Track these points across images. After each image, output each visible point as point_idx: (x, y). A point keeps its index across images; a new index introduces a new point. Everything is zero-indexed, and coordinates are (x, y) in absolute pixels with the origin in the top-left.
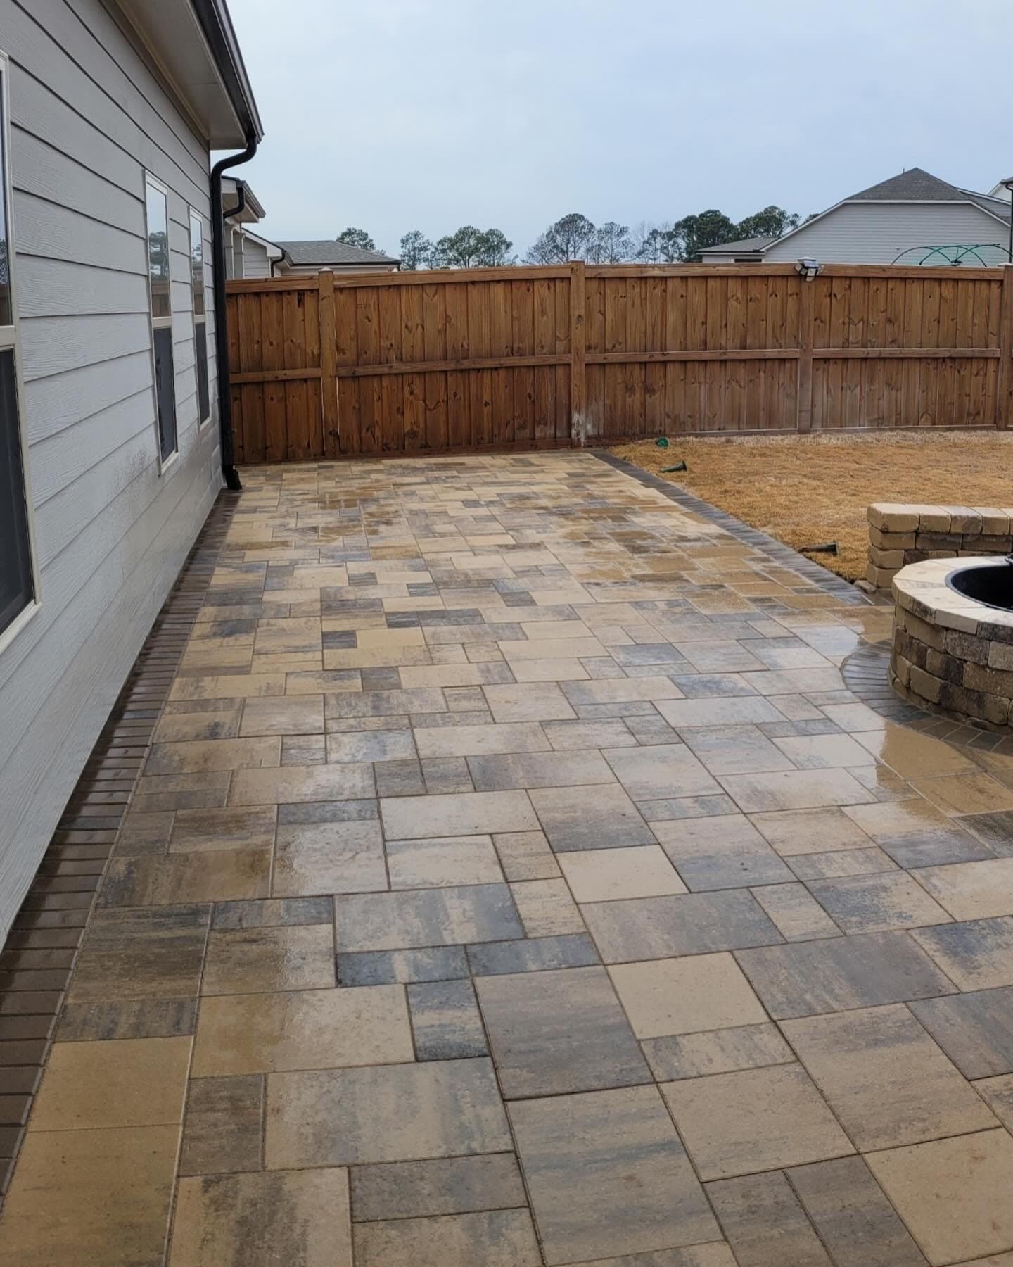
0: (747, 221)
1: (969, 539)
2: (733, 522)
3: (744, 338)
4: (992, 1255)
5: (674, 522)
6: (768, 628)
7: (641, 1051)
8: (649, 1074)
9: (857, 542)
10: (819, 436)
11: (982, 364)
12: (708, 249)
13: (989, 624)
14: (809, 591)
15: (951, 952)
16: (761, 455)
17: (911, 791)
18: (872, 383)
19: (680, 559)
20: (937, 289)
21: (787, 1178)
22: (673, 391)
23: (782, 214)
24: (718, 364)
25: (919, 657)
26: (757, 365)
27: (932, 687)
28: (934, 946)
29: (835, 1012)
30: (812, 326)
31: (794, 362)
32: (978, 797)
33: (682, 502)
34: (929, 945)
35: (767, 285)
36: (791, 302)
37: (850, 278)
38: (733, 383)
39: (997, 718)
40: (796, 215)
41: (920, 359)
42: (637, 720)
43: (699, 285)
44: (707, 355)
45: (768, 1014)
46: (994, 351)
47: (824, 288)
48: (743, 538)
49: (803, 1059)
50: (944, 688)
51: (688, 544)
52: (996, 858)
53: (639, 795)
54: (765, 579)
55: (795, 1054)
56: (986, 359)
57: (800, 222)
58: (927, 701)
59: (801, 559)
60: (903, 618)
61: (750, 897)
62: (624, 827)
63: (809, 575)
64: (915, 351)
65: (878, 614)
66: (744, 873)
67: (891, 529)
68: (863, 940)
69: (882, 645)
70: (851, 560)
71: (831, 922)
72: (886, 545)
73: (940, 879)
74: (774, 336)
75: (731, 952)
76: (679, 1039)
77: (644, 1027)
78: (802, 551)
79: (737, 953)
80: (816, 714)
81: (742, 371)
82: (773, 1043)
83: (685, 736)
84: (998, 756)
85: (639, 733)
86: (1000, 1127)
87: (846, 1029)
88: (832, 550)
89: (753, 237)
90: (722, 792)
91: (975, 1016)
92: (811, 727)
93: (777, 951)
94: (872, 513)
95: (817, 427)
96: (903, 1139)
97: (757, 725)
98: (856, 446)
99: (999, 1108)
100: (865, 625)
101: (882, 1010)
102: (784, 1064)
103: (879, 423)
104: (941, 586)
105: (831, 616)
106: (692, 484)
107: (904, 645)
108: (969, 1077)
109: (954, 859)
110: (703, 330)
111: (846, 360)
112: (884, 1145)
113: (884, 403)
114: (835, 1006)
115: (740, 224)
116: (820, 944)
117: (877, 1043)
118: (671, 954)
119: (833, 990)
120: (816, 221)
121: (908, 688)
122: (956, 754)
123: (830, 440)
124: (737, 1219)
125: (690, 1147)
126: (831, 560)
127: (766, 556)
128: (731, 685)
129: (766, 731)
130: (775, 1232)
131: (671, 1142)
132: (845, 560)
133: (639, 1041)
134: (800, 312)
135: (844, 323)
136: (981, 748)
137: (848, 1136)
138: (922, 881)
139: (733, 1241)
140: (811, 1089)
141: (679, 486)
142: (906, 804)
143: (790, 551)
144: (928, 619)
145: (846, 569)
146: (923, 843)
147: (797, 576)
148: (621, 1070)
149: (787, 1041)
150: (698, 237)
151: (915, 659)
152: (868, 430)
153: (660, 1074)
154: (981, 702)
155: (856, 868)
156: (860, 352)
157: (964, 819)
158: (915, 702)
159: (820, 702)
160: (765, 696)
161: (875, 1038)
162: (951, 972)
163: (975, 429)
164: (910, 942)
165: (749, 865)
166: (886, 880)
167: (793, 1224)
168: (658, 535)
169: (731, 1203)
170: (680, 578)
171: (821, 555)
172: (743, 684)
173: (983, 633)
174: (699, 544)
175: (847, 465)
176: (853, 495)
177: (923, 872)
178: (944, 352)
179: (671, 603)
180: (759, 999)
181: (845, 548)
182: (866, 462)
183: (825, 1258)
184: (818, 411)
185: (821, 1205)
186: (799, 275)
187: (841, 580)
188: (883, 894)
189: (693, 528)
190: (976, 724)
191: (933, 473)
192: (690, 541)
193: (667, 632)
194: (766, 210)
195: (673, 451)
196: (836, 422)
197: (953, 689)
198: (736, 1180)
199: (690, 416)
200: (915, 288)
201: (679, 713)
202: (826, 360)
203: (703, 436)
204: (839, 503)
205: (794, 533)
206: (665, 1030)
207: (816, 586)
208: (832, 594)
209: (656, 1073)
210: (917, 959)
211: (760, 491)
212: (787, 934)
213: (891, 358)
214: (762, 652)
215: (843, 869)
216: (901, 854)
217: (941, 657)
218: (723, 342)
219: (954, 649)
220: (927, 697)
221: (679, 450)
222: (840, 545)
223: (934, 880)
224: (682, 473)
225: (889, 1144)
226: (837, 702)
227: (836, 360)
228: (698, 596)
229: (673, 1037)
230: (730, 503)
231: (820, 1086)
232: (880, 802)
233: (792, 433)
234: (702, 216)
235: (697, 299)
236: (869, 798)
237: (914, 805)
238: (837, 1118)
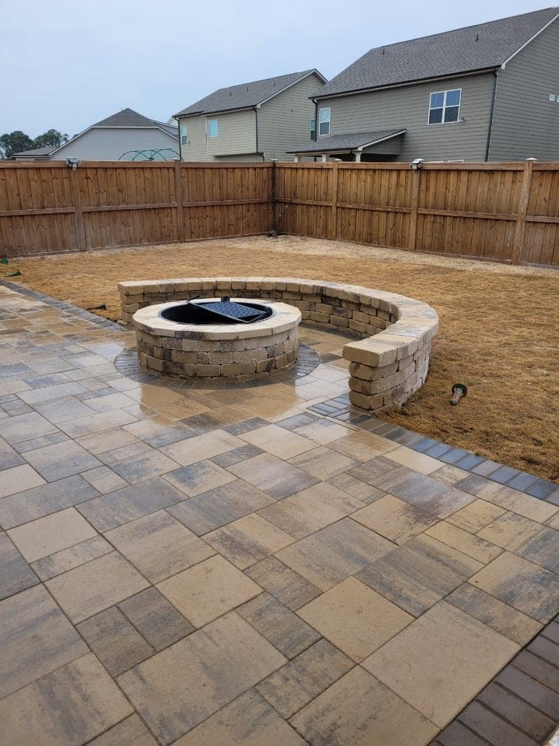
0: (39, 138)
1: (169, 294)
2: (49, 299)
3: (43, 202)
4: (223, 615)
5: (16, 302)
6: (74, 348)
7: (32, 568)
8: (37, 579)
9: (116, 302)
10: (91, 252)
11: (169, 210)
12: (19, 154)
13: (180, 332)
14: (94, 328)
15: (183, 481)
16: (62, 264)
17: (154, 413)
18: (115, 224)
19: (22, 321)
20: (142, 173)
21: (119, 608)
22: (6, 233)
23: (59, 134)
24: (29, 218)
25: (151, 351)
26: (52, 217)
27: (159, 364)
28: (175, 480)
29: (131, 521)
30: (79, 196)
31: (72, 215)
32: (186, 410)
33: (20, 291)
34: (172, 480)
35: (51, 173)
36: (66, 182)
37: (96, 168)
38: (40, 227)
39: (191, 373)
40: (66, 135)
41: (138, 210)
42: (8, 404)
43: (12, 173)
44: (22, 212)
45: (97, 531)
46: (175, 204)
47: (83, 174)
48: (56, 307)
49: (118, 548)
50: (164, 363)
51: (26, 313)
52: (198, 435)
53: (13, 441)
54: (71, 325)
55: (113, 546)
56: (171, 208)
57: (69, 138)
58: (158, 371)
59: (88, 313)
60: (140, 334)
61: (80, 478)
62: (7, 458)
63: (94, 321)
64: (135, 206)
65: (130, 335)
66: (76, 467)
67: (131, 294)
68: (141, 485)
69: (133, 349)
70: (114, 311)
71: (123, 481)
72: (129, 302)
73: (173, 450)
74: (59, 201)
75: (74, 506)
76: (52, 557)
77: (31, 556)
78: (88, 309)
79: (77, 506)
80: (104, 386)
81: (44, 220)
82: (102, 545)
83: (37, 407)
84: (194, 390)
85: (10, 410)
86: (216, 554)
87: (137, 528)
88: (103, 307)
89: (44, 147)
90: (59, 431)
91: (197, 507)
92: (102, 392)
93: (98, 501)
94: (120, 287)
95: (90, 247)
96: (173, 572)
97: (73, 396)
98: (111, 256)
99: (215, 545)
100: (125, 341)
101: (154, 515)
102: (108, 553)
103: (122, 244)
104: (156, 317)
105: (107, 339)
106: (25, 281)
107: (143, 347)
108: (199, 535)
109: (178, 439)
110: (18, 200)
111: (100, 212)
112: (164, 578)
113: (122, 233)
114: (131, 519)
115: (36, 139)
116: (119, 492)
117: (153, 531)
118: (42, 515)
119: (128, 511)
120: (77, 138)
121: (148, 367)
122: (174, 393)
123: (97, 254)
124: (96, 638)
125: (65, 609)
126: (103, 312)
127: (69, 314)
128: (58, 379)
129: (79, 398)
130: (117, 638)
131: (54, 610)
132: (110, 312)
133: (29, 564)
134: (72, 188)
135: (96, 193)
136: (186, 388)
137: (146, 579)
138: (165, 452)
139: (95, 650)
140: (124, 561)
141: (17, 283)
142: (154, 419)
143: (82, 310)
144: (152, 333)
145: (112, 316)
146: (163, 435)
147: (86, 322)
148: (22, 582)
149: (109, 542)
150: (12, 146)
151: (148, 352)
152: (117, 248)
153: (43, 577)
154: (182, 368)
155: (132, 452)
156: (106, 207)
157: (181, 421)
158: (152, 372)
159: (106, 379)
160: (76, 381)
161: (152, 529)
162: (184, 490)
163: (169, 243)
164: (163, 481)
165: (78, 463)
166: (147, 455)
167: (125, 631)
168: (8, 309)
169: (91, 631)
170: (23, 330)
171: (98, 311)
172: (65, 377)
173: (178, 336)
174: (32, 312)
175: (107, 265)
176: (112, 280)
177: (165, 448)
178: (149, 206)
179: (19, 343)
180: (92, 525)
181: (110, 306)
182: (118, 264)
183: (144, 642)
184: (89, 239)
185: (137, 617)
186: (68, 167)
187: (110, 321)
188: (147, 462)
189: (28, 304)
190: (182, 378)
191: (150, 266)
192: (26, 311)
193: (19, 358)
194: (49, 132)
195: (12, 264)
196: (99, 244)
197: (168, 363)
198: (92, 618)
199: (18, 246)
200: (131, 173)
201: (30, 397)
202: (89, 213)
203: (28, 256)
204: (105, 284)
205: (83, 301)
206: (43, 554)
207: (97, 326)
208: (106, 328)
209: (41, 577)
210: (167, 488)
211: (63, 282)
212: (102, 491)
213: (123, 210)
214: (73, 360)
215: (126, 455)
216: (154, 442)
217: (161, 350)
218: (31, 204)
219: (166, 345)
220: (157, 369)
221: (15, 265)
222: (107, 305)
223: (171, 451)
224: (18, 277)
225: (166, 577)
226: (114, 378)
227: (94, 212)
228: (35, 338)
229: (49, 556)
230: (47, 289)
231: (128, 558)
232: (140, 420)
233: (77, 252)
234: (12, 134)
235: (12, 181)
236: (135, 419)
237: (157, 419)
238: (139, 572)
